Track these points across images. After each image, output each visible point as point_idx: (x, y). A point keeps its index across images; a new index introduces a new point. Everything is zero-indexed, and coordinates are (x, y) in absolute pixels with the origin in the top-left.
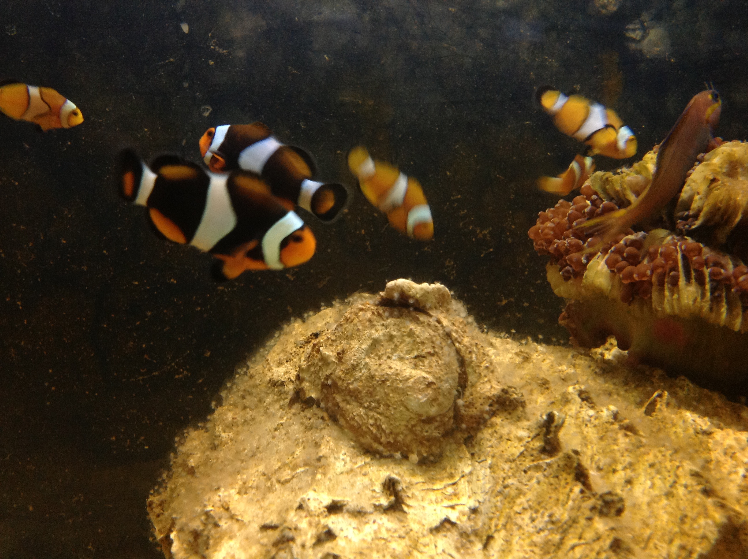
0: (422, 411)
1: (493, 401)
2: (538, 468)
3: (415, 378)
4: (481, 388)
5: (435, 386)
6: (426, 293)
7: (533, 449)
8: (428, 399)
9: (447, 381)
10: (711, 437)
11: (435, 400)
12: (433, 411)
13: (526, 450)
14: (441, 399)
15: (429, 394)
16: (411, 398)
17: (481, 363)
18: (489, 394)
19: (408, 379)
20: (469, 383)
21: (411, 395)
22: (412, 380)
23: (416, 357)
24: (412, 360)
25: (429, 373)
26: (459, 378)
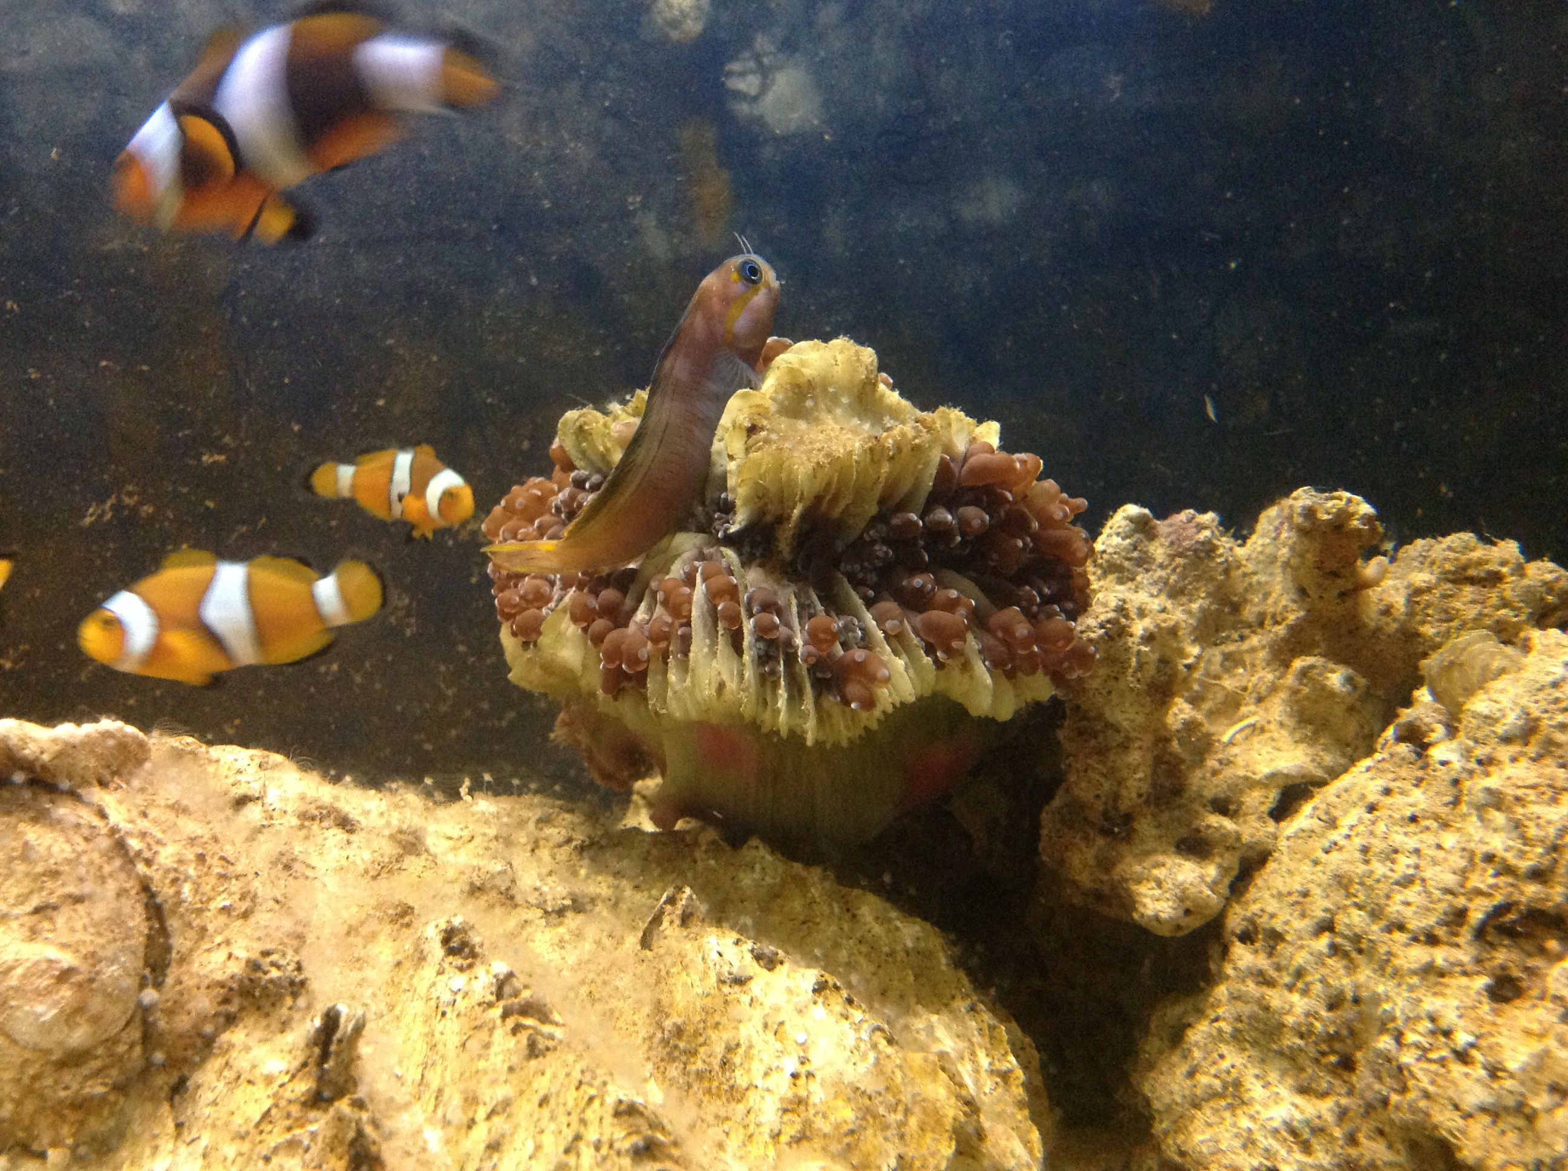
0: (46, 1043)
1: (231, 989)
2: (292, 1145)
3: (28, 964)
4: (201, 965)
5: (78, 978)
6: (68, 750)
7: (290, 1102)
8: (62, 1011)
9: (113, 961)
10: (745, 988)
11: (79, 1010)
12: (79, 1036)
13: (276, 1105)
14: (96, 1004)
15: (63, 998)
16: (18, 1014)
17: (210, 899)
18: (219, 976)
19: (10, 969)
20: (174, 955)
21: (18, 1007)
22: (19, 971)
23: (37, 911)
24: (26, 919)
25: (64, 946)
26: (147, 947)
